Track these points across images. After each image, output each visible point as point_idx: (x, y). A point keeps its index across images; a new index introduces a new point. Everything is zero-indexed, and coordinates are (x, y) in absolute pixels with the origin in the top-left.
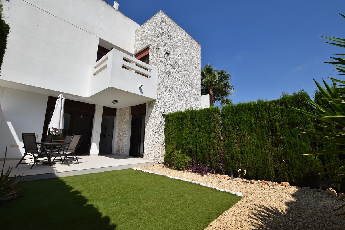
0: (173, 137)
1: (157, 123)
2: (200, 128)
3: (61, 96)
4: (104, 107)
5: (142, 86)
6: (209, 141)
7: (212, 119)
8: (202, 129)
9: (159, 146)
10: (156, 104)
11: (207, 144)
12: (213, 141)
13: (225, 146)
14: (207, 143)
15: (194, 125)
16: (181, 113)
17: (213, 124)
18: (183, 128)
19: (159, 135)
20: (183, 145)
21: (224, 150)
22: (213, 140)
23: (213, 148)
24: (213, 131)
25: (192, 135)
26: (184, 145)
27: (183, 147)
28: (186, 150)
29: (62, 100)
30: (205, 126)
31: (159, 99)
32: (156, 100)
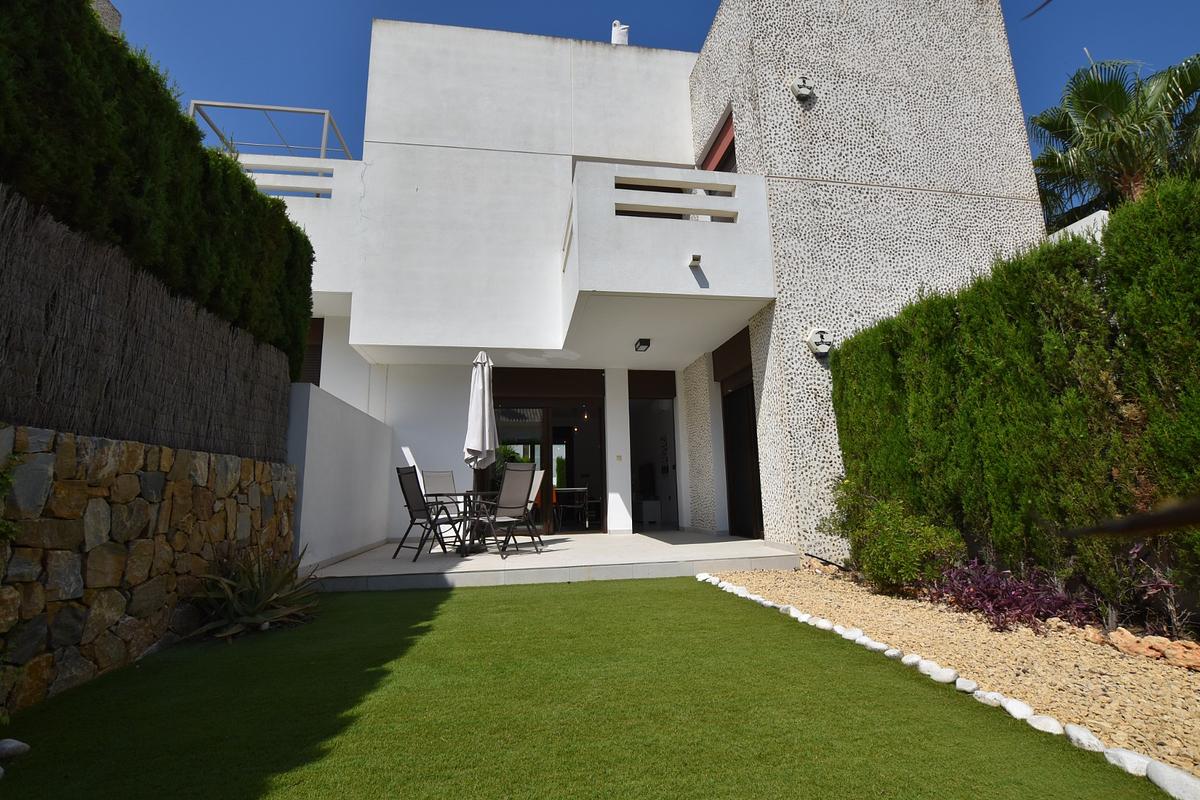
0: (870, 444)
1: (794, 392)
2: (984, 380)
3: (481, 357)
4: (630, 371)
5: (696, 259)
6: (1048, 438)
7: (1044, 309)
8: (999, 381)
9: (815, 487)
10: (779, 315)
11: (1035, 456)
12: (1067, 432)
13: (1160, 454)
14: (1038, 448)
15: (952, 368)
16: (886, 327)
17: (1052, 341)
18: (904, 392)
19: (809, 440)
20: (916, 475)
21: (1152, 479)
22: (1071, 430)
23: (1081, 474)
24: (1060, 381)
25: (954, 423)
26: (920, 476)
27: (918, 482)
28: (932, 498)
29: (483, 369)
30: (1011, 364)
31: (788, 295)
32: (774, 300)
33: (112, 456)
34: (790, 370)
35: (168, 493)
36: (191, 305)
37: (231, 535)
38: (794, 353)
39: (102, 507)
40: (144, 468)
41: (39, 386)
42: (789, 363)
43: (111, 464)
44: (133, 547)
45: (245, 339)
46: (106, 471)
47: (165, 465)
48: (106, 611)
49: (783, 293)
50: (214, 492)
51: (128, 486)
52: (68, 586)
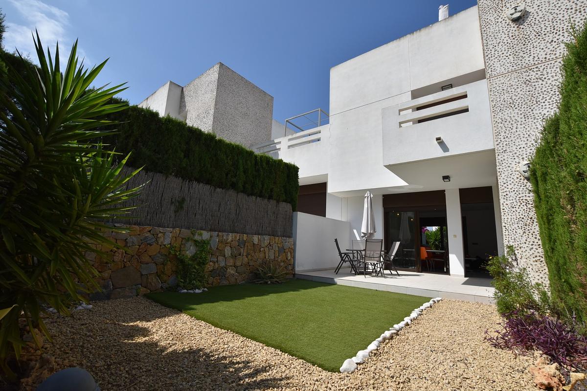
3: (367, 194)
4: (460, 189)
5: (438, 139)
29: (368, 199)
31: (504, 145)
32: (494, 150)
33: (230, 237)
34: (506, 189)
35: (246, 246)
36: (254, 198)
37: (267, 257)
38: (509, 179)
39: (229, 248)
40: (239, 240)
41: (218, 223)
42: (504, 185)
43: (230, 239)
44: (237, 258)
45: (273, 202)
46: (229, 241)
47: (245, 239)
48: (231, 271)
49: (501, 145)
50: (260, 246)
51: (235, 244)
52: (222, 264)
